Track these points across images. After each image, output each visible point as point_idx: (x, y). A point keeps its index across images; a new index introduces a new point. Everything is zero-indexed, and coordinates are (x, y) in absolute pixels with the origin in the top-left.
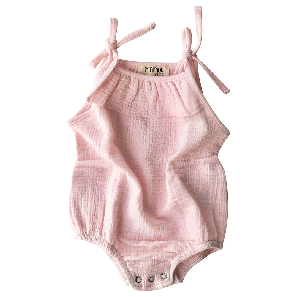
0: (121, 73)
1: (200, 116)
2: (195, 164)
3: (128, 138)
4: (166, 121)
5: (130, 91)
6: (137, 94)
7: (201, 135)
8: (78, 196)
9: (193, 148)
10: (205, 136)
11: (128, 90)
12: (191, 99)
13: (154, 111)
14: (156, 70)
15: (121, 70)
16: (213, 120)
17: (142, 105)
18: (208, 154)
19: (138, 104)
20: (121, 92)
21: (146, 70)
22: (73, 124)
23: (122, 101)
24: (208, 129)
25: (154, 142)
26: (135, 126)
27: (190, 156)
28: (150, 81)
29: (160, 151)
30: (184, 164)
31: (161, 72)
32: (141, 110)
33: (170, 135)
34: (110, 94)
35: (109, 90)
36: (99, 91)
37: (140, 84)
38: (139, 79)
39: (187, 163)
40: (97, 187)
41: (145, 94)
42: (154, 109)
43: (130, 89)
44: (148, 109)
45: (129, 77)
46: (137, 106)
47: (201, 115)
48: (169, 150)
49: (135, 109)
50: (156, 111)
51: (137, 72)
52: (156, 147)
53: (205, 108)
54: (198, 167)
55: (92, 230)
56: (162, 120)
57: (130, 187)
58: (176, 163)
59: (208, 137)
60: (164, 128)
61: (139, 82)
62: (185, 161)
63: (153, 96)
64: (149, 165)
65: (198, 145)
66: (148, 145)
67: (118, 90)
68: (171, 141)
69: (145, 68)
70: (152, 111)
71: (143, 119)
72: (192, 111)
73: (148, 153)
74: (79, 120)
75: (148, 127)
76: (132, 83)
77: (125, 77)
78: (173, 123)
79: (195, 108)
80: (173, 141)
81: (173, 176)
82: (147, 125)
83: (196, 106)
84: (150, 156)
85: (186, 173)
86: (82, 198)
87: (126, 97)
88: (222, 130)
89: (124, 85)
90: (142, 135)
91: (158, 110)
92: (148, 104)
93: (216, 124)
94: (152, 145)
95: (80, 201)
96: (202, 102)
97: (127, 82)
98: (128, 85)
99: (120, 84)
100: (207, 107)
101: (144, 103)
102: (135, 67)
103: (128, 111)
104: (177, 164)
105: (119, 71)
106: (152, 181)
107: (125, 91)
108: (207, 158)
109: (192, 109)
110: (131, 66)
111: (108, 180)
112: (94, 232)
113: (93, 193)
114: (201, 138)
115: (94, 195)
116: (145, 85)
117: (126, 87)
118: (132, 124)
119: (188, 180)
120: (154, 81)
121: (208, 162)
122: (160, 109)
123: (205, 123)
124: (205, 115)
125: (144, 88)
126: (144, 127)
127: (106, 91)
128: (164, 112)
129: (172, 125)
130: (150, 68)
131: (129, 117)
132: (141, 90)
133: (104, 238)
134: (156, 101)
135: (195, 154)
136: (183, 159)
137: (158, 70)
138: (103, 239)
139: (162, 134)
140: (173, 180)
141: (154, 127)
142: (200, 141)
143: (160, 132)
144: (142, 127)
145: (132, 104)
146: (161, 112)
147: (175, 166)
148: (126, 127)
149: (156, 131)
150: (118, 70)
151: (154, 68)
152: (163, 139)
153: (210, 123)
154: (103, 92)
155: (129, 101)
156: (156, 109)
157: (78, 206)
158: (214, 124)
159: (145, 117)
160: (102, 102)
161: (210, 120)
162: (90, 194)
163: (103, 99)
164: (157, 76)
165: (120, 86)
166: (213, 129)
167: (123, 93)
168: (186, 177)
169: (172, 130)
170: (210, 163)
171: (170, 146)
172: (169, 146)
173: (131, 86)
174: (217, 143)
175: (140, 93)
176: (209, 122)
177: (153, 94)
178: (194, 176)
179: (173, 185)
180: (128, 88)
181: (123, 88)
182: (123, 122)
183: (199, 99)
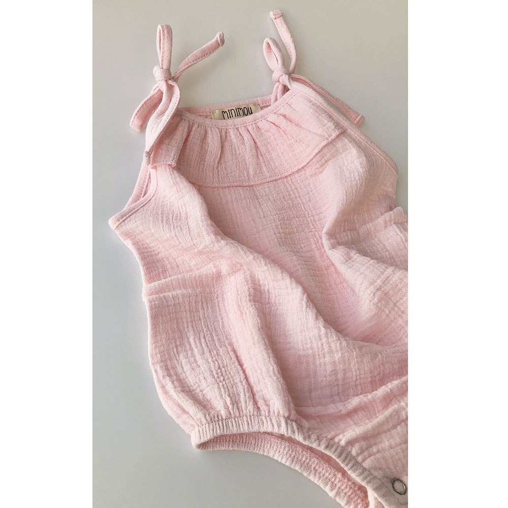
0: (189, 119)
2: (369, 233)
4: (285, 185)
5: (209, 149)
8: (169, 354)
11: (206, 147)
13: (258, 172)
14: (241, 112)
15: (188, 115)
17: (235, 169)
19: (228, 168)
20: (196, 149)
21: (225, 115)
23: (201, 166)
25: (280, 215)
28: (238, 127)
29: (297, 230)
30: (351, 235)
32: (237, 175)
33: (301, 203)
34: (180, 147)
36: (162, 144)
38: (219, 127)
40: (204, 324)
41: (235, 149)
42: (257, 169)
43: (209, 145)
44: (248, 172)
45: (202, 126)
46: (227, 171)
48: (311, 225)
49: (225, 176)
50: (262, 173)
54: (378, 238)
55: (233, 405)
56: (278, 183)
57: (274, 298)
60: (286, 194)
61: (221, 132)
63: (249, 149)
64: (291, 253)
65: (363, 189)
66: (273, 222)
67: (191, 146)
68: (308, 212)
69: (222, 112)
70: (256, 174)
72: (329, 133)
75: (260, 197)
76: (209, 134)
77: (196, 125)
80: (311, 211)
82: (256, 196)
83: (333, 125)
84: (285, 238)
86: (179, 356)
87: (206, 159)
89: (199, 137)
91: (264, 169)
92: (246, 165)
94: (279, 221)
95: (176, 364)
96: (338, 120)
97: (202, 133)
98: (204, 138)
99: (191, 136)
100: (349, 127)
101: (238, 164)
102: (207, 114)
105: (185, 117)
107: (201, 148)
108: (385, 215)
110: (200, 113)
111: (221, 305)
112: (238, 408)
113: (200, 339)
115: (203, 340)
116: (230, 137)
117: (202, 142)
118: (229, 199)
120: (245, 125)
121: (390, 221)
122: (267, 167)
124: (352, 138)
125: (231, 140)
126: (252, 199)
128: (276, 171)
130: (231, 110)
132: (227, 144)
133: (269, 411)
134: (258, 157)
135: (361, 218)
137: (244, 112)
138: (267, 415)
139: (287, 203)
140: (350, 259)
143: (283, 200)
145: (218, 170)
146: (271, 171)
149: (275, 201)
150: (183, 114)
151: (236, 109)
153: (364, 149)
155: (211, 164)
156: (261, 170)
157: (177, 374)
160: (171, 159)
161: (362, 145)
162: (195, 342)
163: (172, 155)
165: (192, 138)
166: (372, 158)
167: (199, 150)
171: (311, 220)
172: (309, 220)
173: (209, 140)
177: (247, 145)
180: (205, 143)
181: (199, 142)
183: (332, 115)
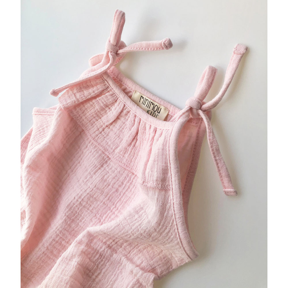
0: (109, 86)
1: (156, 196)
3: (73, 166)
4: (127, 177)
5: (109, 114)
6: (115, 121)
7: (143, 226)
9: (123, 235)
10: (147, 230)
11: (108, 111)
12: (156, 163)
13: (121, 153)
14: (152, 106)
15: (111, 83)
16: (174, 215)
17: (113, 138)
18: (144, 264)
19: (110, 135)
20: (97, 108)
21: (142, 100)
22: (36, 114)
23: (94, 120)
24: (159, 223)
25: (93, 191)
26: (89, 158)
27: (121, 247)
28: (137, 115)
29: (93, 209)
30: (105, 249)
31: (156, 112)
32: (109, 143)
33: (120, 197)
34: (81, 101)
35: (82, 96)
36: (71, 90)
37: (125, 112)
38: (126, 105)
39: (109, 251)
41: (124, 127)
42: (122, 151)
43: (111, 111)
44: (117, 148)
45: (116, 96)
46: (108, 135)
47: (158, 196)
48: (105, 216)
49: (103, 137)
50: (123, 156)
51: (130, 97)
52: (91, 199)
53: (171, 189)
54: (121, 272)
56: (124, 172)
58: (95, 241)
59: (152, 235)
60: (118, 183)
61: (124, 109)
62: (109, 247)
64: (66, 217)
65: (132, 237)
66: (83, 190)
67: (95, 103)
68: (115, 207)
69: (142, 96)
70: (119, 153)
71: (103, 155)
72: (149, 180)
73: (75, 200)
74: (44, 113)
75: (102, 169)
76: (116, 104)
77: (111, 93)
78: (133, 185)
79: (155, 179)
80: (118, 209)
81: (75, 255)
82: (102, 166)
83: (157, 177)
84: (76, 206)
85: (100, 266)
87: (102, 118)
88: (181, 242)
89: (105, 101)
90: (87, 173)
91: (127, 155)
92: (120, 142)
93: (176, 226)
94: (88, 194)
96: (170, 177)
97: (110, 100)
98: (110, 105)
99: (100, 98)
100: (174, 190)
101: (116, 137)
102: (131, 90)
103: (94, 135)
104: (96, 243)
105: (108, 83)
106: (51, 240)
107: (103, 109)
108: (137, 268)
109: (150, 177)
110: (128, 86)
114: (140, 229)
116: (129, 117)
117: (107, 106)
118: (87, 152)
119: (94, 280)
120: (141, 118)
121: (135, 275)
122: (130, 156)
123: (157, 211)
124: (165, 199)
125: (127, 120)
126: (97, 165)
127: (78, 95)
128: (132, 164)
129: (131, 187)
130: (147, 100)
131: (91, 143)
132: (122, 119)
134: (131, 144)
135: (130, 249)
136: (108, 243)
137: (154, 108)
139: (110, 189)
140: (70, 260)
141: (108, 174)
142: (137, 233)
143: (111, 185)
144: (95, 165)
145: (103, 130)
146: (129, 161)
147: (91, 242)
148: (80, 153)
149: (105, 180)
150: (108, 80)
151: (150, 102)
152: (108, 196)
153: (166, 217)
154: (74, 94)
155: (102, 124)
156: (125, 154)
158: (172, 224)
159: (108, 154)
160: (65, 103)
161: (168, 212)
163: (69, 101)
164: (149, 115)
165: (100, 99)
166: (166, 228)
167: (99, 110)
168: (95, 271)
169: (127, 193)
170: (138, 281)
171: (109, 213)
172: (109, 211)
173: (113, 108)
174: (170, 256)
175: (119, 122)
176: (165, 214)
177: (131, 131)
178: (106, 280)
179: (63, 267)
180: (110, 108)
181: (102, 105)
182: (81, 144)
183: (169, 170)
